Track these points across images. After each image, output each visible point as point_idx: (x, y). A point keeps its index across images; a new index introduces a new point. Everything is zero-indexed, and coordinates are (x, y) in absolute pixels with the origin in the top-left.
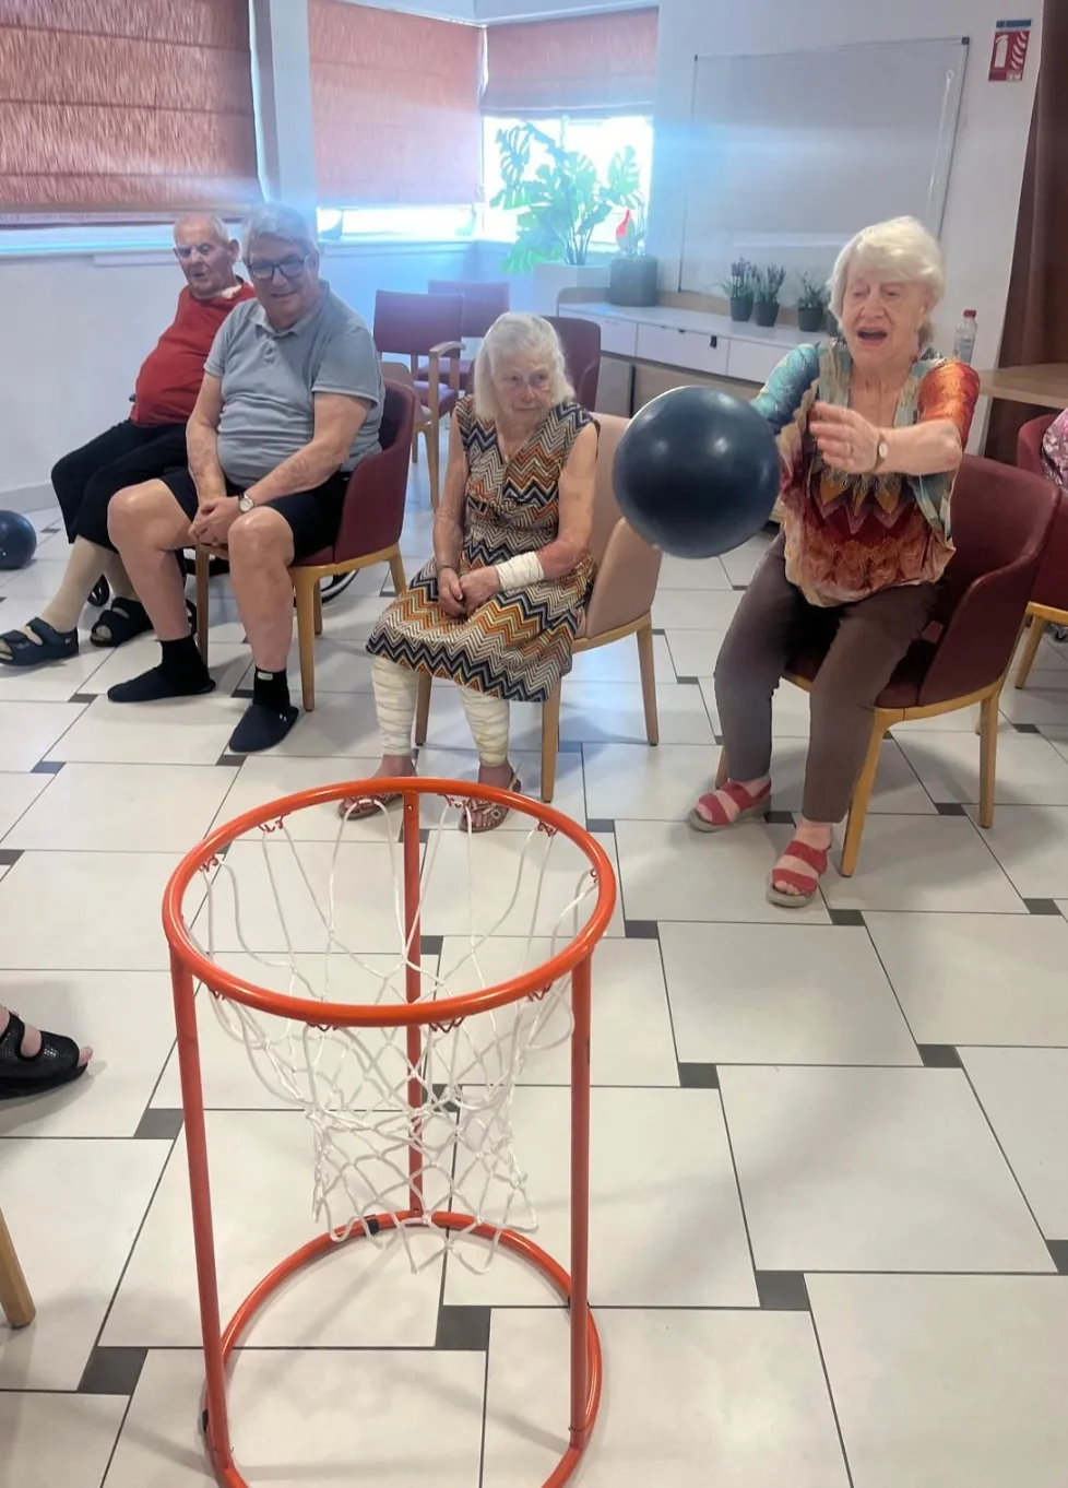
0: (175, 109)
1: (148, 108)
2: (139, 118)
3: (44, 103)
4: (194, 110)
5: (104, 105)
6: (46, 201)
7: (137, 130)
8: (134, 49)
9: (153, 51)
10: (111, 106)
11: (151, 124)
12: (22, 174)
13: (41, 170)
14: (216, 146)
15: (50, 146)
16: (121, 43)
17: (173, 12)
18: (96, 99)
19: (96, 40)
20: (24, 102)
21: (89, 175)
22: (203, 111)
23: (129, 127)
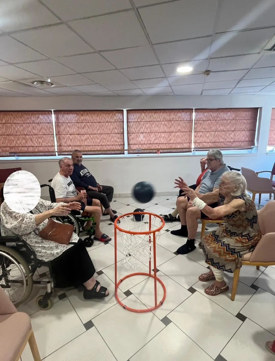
0: (238, 131)
1: (232, 131)
2: (230, 133)
3: (212, 131)
4: (242, 131)
5: (223, 131)
8: (231, 122)
9: (235, 122)
10: (225, 131)
11: (232, 133)
12: (206, 143)
13: (210, 142)
14: (246, 136)
15: (212, 138)
16: (229, 121)
17: (241, 115)
18: (222, 130)
19: (224, 121)
20: (208, 132)
21: (218, 142)
22: (244, 131)
23: (228, 134)
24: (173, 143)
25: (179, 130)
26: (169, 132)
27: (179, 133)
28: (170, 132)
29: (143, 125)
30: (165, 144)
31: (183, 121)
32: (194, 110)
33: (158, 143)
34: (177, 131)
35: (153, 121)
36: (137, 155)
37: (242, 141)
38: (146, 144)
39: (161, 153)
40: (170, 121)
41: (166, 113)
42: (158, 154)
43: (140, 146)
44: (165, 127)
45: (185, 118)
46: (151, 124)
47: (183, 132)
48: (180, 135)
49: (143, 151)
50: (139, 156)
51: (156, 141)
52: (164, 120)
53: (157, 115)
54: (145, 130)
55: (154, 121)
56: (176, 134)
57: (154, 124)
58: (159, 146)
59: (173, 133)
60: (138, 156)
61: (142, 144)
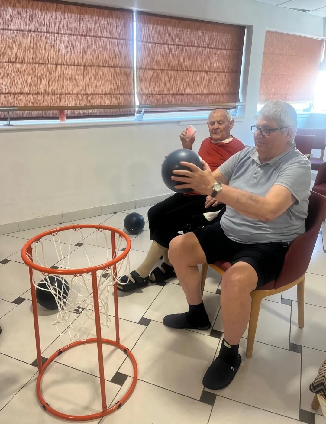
0: (214, 72)
1: (206, 71)
2: (202, 75)
3: (171, 70)
4: (220, 72)
5: (191, 71)
6: (168, 104)
7: (201, 79)
8: (204, 51)
9: (210, 52)
10: (194, 71)
11: (206, 77)
12: (161, 94)
13: (167, 93)
14: (226, 84)
15: (171, 85)
16: (200, 49)
17: (219, 38)
18: (189, 69)
19: (192, 48)
20: (165, 70)
21: (183, 95)
22: (224, 72)
23: (198, 78)
24: (93, 94)
25: (105, 61)
26: (83, 64)
27: (106, 68)
28: (85, 66)
29: (13, 39)
30: (77, 94)
31: (113, 40)
32: (134, 14)
33: (59, 92)
34: (101, 64)
35: (39, 32)
36: (5, 122)
37: (221, 94)
38: (27, 94)
39: (68, 118)
40: (82, 35)
41: (72, 12)
42: (62, 120)
43: (11, 98)
44: (73, 52)
45: (116, 32)
46: (35, 39)
47: (114, 67)
48: (109, 75)
49: (21, 112)
50: (13, 126)
51: (53, 88)
52: (67, 32)
53: (49, 16)
54: (21, 54)
55: (42, 32)
56: (98, 70)
57: (41, 39)
58: (60, 99)
59: (93, 68)
60: (9, 125)
61: (14, 94)
